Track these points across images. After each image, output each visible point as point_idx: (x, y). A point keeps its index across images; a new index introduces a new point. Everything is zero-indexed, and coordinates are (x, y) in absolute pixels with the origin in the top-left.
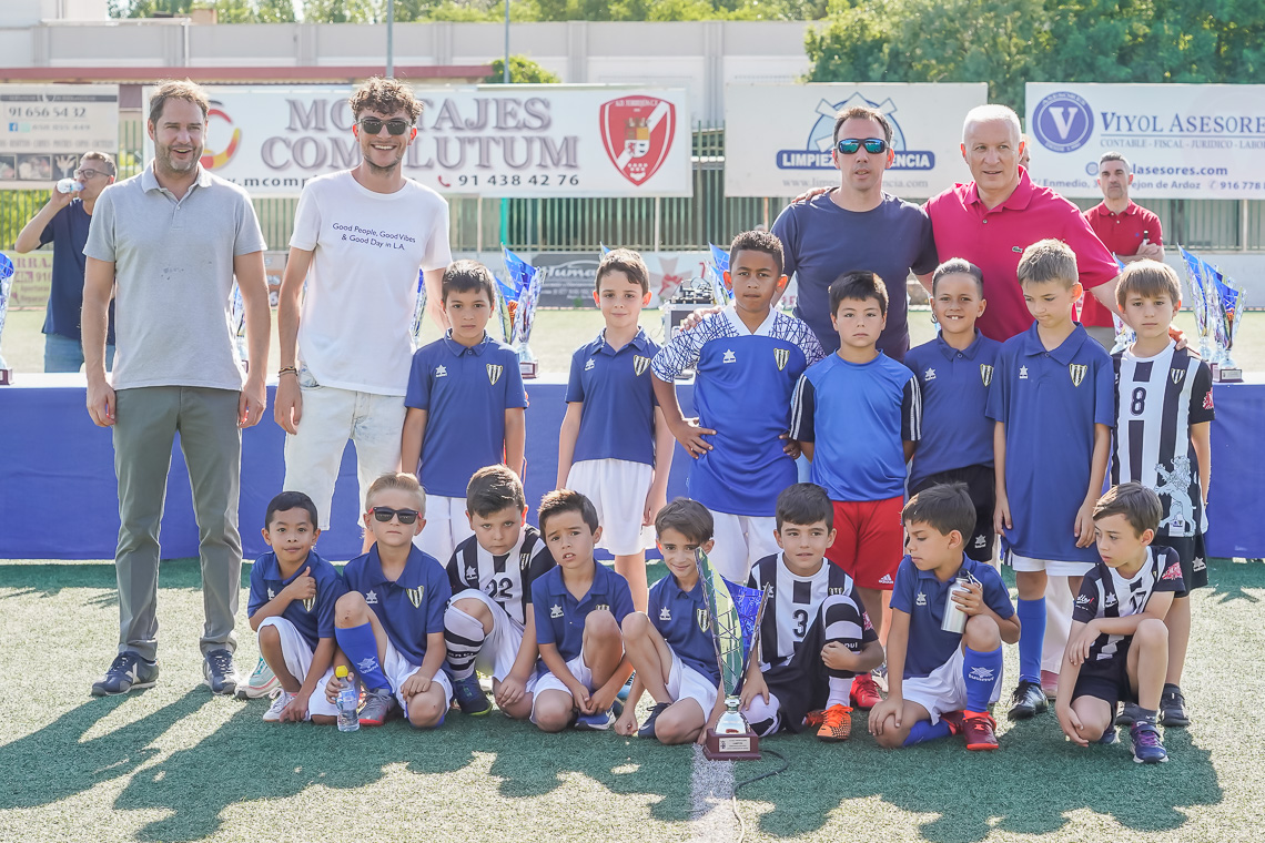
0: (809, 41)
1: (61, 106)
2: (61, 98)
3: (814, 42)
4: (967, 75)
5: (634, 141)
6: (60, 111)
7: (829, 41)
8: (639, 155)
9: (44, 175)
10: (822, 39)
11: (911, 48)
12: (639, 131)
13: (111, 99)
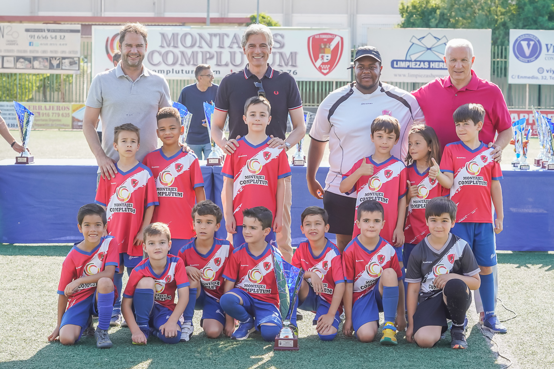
0: (401, 8)
1: (54, 34)
2: (54, 31)
3: (403, 8)
4: (477, 25)
5: (323, 55)
6: (53, 36)
7: (411, 8)
8: (325, 61)
9: (45, 66)
10: (408, 7)
11: (450, 12)
12: (326, 50)
13: (77, 31)
